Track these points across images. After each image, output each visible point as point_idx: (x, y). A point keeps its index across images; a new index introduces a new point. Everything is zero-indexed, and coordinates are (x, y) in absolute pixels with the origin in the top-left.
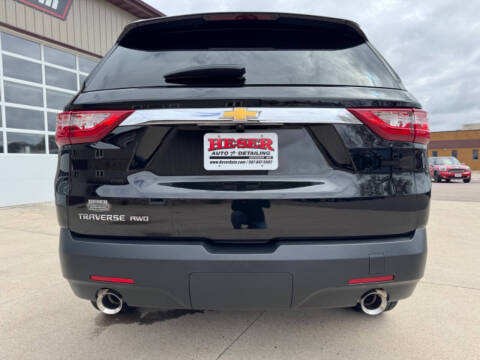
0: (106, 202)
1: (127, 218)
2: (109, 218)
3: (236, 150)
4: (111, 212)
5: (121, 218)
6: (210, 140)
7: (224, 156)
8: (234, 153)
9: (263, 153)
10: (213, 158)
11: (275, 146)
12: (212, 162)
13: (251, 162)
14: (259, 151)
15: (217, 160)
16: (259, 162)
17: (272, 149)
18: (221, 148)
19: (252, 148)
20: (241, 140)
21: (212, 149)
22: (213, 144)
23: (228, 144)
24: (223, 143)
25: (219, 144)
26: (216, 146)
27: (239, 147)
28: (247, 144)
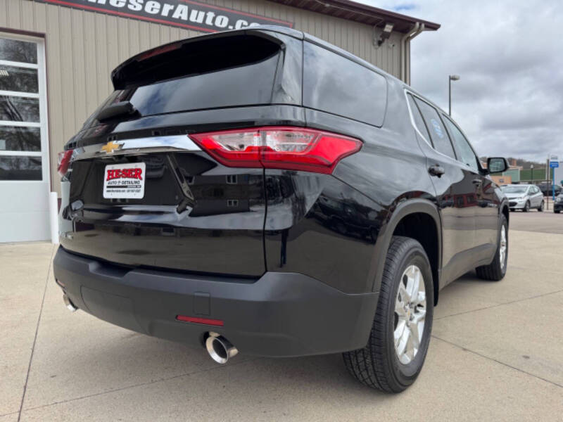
3: (122, 179)
6: (109, 171)
7: (114, 185)
8: (119, 182)
9: (136, 182)
10: (108, 187)
11: (143, 175)
12: (108, 191)
13: (128, 191)
14: (133, 180)
15: (111, 189)
16: (133, 191)
17: (141, 179)
18: (113, 178)
19: (130, 177)
20: (124, 170)
21: (109, 179)
22: (109, 175)
23: (117, 174)
24: (115, 173)
25: (112, 175)
26: (110, 177)
27: (123, 177)
28: (127, 173)
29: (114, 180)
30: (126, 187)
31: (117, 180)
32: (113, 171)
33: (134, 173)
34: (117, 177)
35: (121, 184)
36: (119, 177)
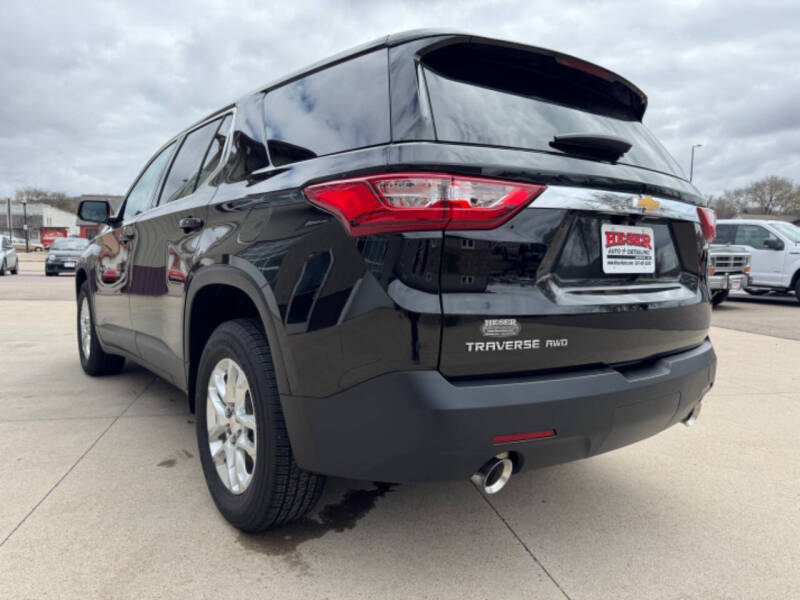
0: (513, 322)
1: (542, 343)
2: (518, 344)
3: (627, 247)
4: (521, 336)
5: (535, 344)
6: (607, 233)
7: (617, 254)
8: (624, 251)
9: (645, 252)
10: (609, 257)
11: (652, 244)
12: (609, 263)
13: (637, 263)
14: (642, 249)
15: (613, 260)
16: (642, 263)
17: (650, 248)
18: (614, 244)
19: (637, 245)
20: (629, 235)
21: (608, 246)
22: (609, 239)
23: (620, 239)
24: (616, 237)
25: (613, 239)
26: (611, 242)
27: (629, 244)
28: (633, 239)
29: (617, 247)
30: (633, 257)
31: (621, 247)
32: (614, 234)
33: (641, 240)
34: (619, 244)
35: (626, 254)
36: (623, 244)
